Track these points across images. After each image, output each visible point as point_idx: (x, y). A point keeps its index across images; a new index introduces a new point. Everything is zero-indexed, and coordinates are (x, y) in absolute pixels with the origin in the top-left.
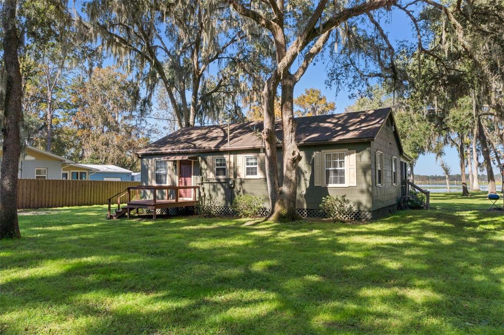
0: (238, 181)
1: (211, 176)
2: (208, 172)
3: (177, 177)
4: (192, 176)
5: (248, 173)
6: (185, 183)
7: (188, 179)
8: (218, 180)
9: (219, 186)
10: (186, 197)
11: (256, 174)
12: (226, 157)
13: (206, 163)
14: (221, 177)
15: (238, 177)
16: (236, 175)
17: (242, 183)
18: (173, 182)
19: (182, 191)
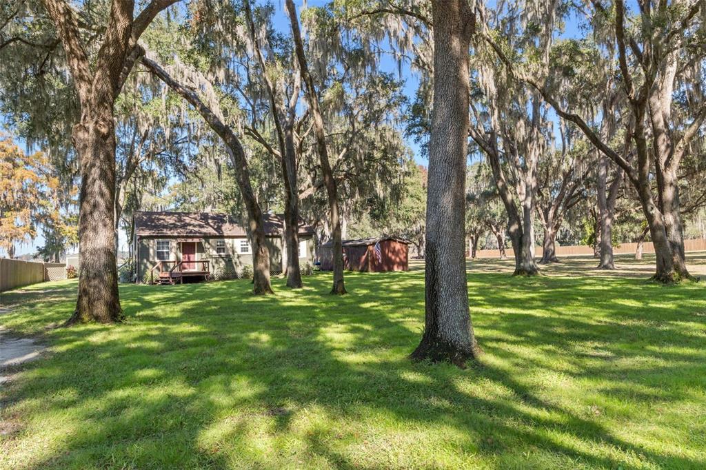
0: (236, 256)
1: (214, 253)
2: (211, 250)
3: (181, 254)
4: (196, 254)
5: (242, 251)
6: (189, 258)
7: (191, 256)
8: (220, 256)
9: (221, 260)
10: (190, 268)
11: (247, 251)
12: (226, 240)
13: (209, 244)
14: (222, 254)
15: (236, 254)
16: (233, 252)
17: (239, 257)
18: (177, 258)
19: (185, 264)
